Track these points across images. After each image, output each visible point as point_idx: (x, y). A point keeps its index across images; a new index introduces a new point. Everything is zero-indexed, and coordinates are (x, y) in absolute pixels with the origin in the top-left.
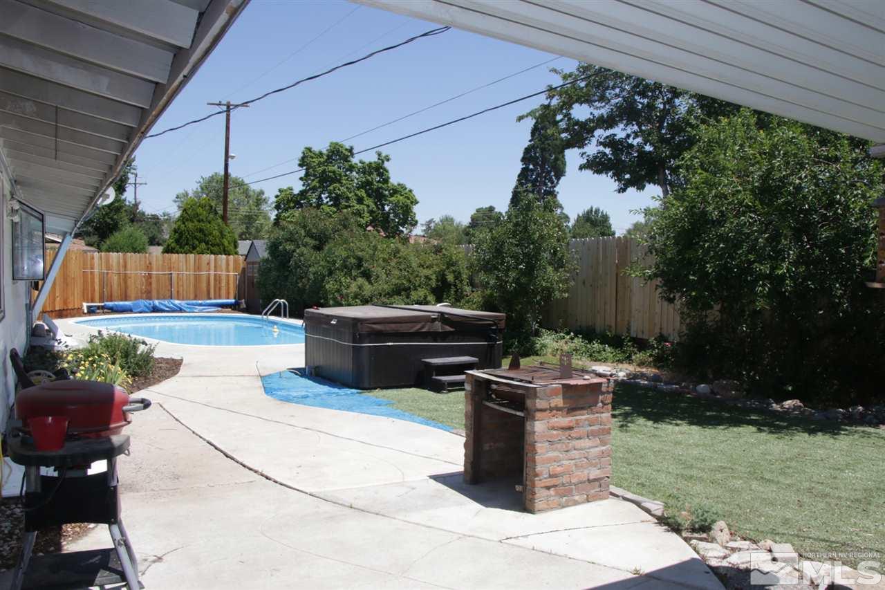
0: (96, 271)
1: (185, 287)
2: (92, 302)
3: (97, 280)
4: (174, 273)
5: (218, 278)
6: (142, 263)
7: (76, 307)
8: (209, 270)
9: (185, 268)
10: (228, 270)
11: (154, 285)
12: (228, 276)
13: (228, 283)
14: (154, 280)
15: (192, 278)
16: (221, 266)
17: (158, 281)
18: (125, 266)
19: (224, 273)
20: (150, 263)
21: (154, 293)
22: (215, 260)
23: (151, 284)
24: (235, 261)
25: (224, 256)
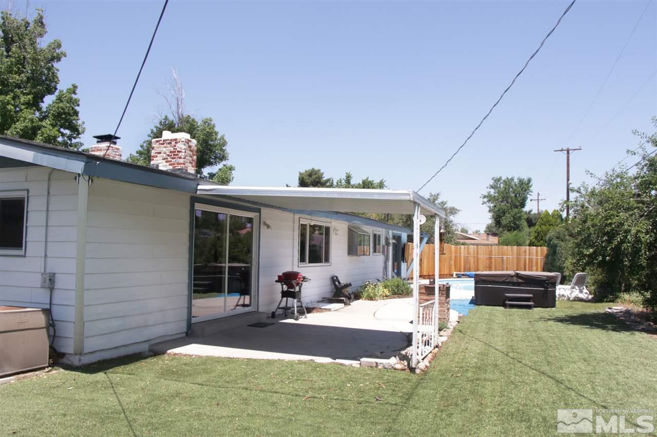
0: (462, 255)
1: (511, 265)
2: (460, 271)
3: (462, 260)
4: (505, 258)
5: (531, 260)
6: (487, 251)
7: (446, 273)
8: (526, 255)
9: (511, 254)
10: (537, 256)
11: (493, 264)
12: (537, 260)
13: (537, 263)
14: (493, 261)
15: (515, 260)
16: (533, 253)
17: (495, 261)
18: (477, 253)
19: (534, 257)
20: (491, 251)
21: (493, 267)
22: (529, 249)
23: (491, 263)
24: (542, 250)
25: (535, 247)
